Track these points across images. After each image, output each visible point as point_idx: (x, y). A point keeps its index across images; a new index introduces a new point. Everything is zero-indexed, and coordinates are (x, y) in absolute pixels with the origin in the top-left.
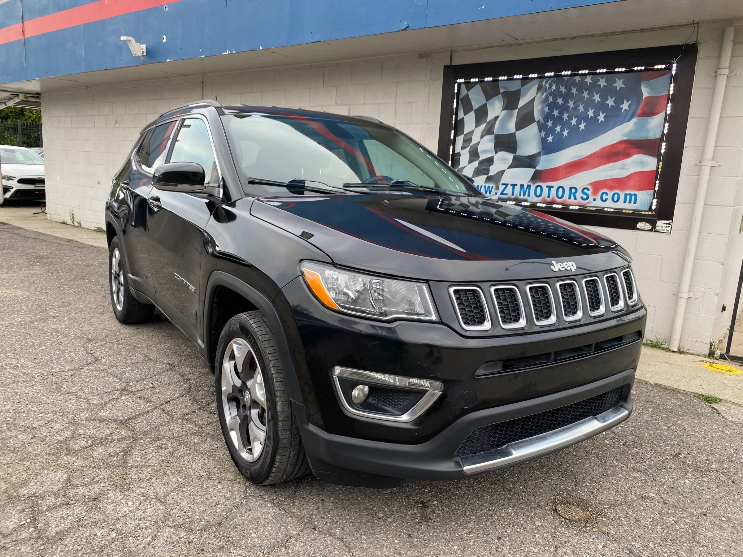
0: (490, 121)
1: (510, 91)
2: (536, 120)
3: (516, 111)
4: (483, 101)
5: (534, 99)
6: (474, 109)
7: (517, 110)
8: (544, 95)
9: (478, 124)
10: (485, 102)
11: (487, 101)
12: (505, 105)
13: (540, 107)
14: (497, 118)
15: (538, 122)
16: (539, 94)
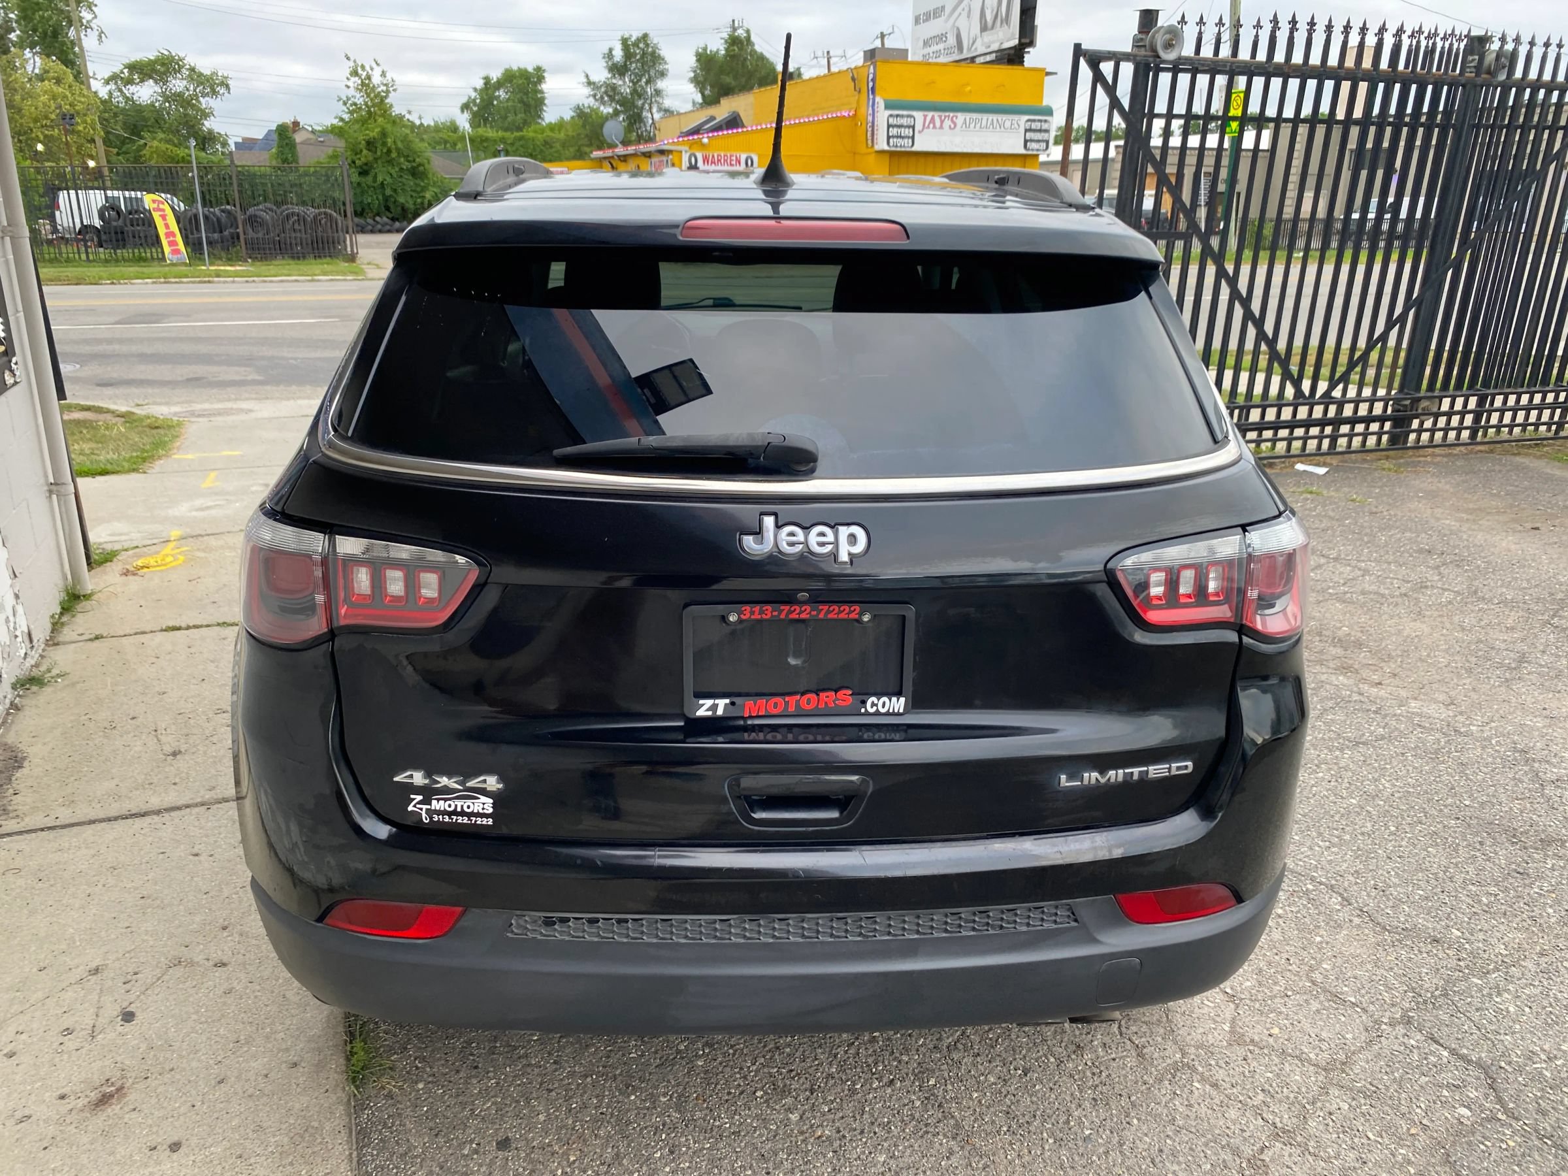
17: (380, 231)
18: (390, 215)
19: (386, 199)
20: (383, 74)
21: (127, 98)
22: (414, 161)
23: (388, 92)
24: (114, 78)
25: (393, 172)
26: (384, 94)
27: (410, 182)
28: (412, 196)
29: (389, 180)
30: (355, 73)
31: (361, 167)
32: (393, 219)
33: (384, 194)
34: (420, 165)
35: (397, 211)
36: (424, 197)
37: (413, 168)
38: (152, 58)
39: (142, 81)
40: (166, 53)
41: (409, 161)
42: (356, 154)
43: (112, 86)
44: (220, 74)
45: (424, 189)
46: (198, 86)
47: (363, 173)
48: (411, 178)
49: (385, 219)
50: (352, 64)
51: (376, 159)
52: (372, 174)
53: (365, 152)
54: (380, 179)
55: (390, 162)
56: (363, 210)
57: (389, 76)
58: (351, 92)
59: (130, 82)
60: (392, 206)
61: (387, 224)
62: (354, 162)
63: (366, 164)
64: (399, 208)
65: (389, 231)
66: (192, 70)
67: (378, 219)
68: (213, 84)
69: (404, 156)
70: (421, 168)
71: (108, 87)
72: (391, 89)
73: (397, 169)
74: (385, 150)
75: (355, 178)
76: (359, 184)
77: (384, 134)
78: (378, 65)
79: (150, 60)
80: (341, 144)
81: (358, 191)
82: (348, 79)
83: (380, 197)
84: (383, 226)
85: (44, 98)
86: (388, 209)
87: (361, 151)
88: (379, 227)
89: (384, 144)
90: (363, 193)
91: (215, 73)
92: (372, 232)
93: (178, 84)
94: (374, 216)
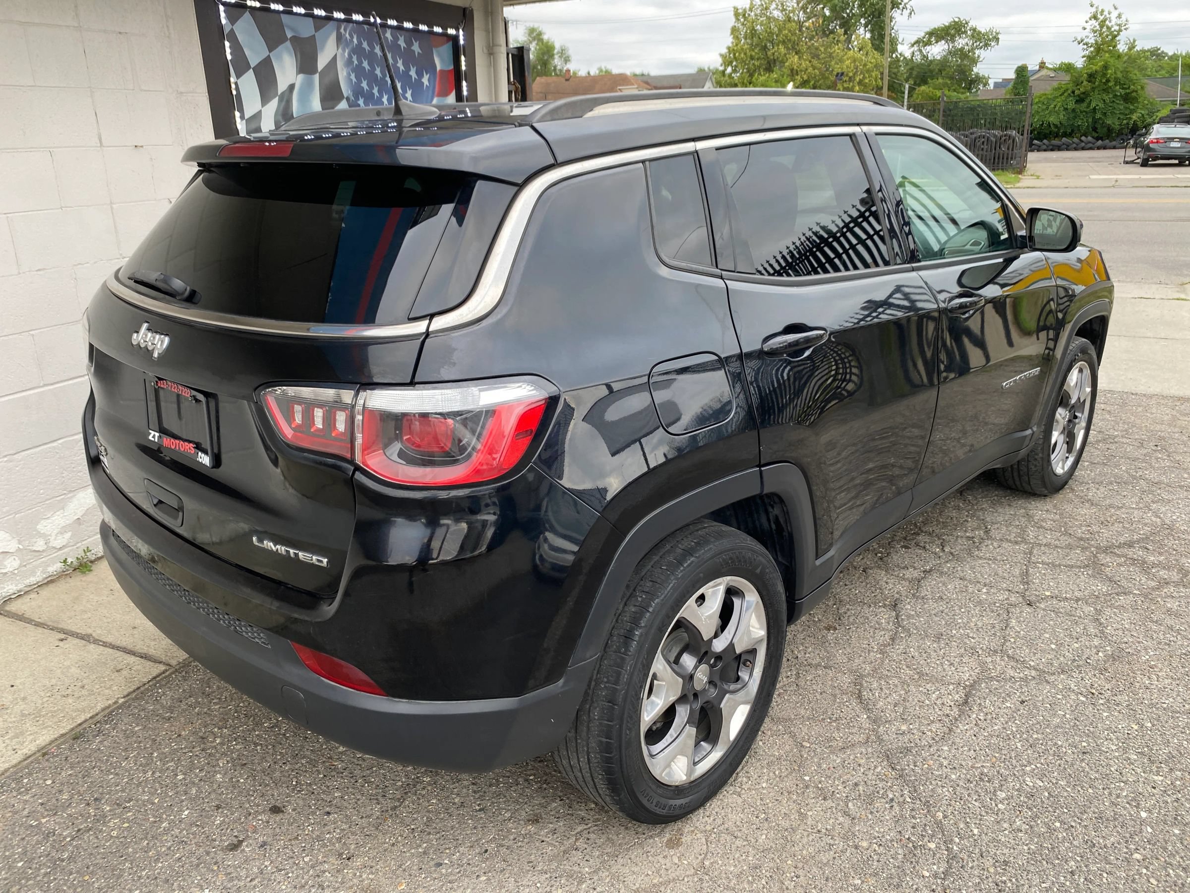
0: (283, 93)
1: (302, 36)
2: (345, 96)
3: (316, 77)
4: (265, 53)
5: (335, 58)
6: (252, 66)
7: (318, 75)
8: (347, 51)
9: (265, 100)
10: (268, 53)
11: (270, 51)
12: (299, 62)
13: (345, 74)
14: (292, 87)
15: (348, 99)
16: (340, 50)
17: (1083, 149)
18: (1096, 135)
19: (1095, 121)
20: (1119, 16)
21: (924, 56)
22: (1129, 88)
23: (1120, 30)
24: (917, 42)
25: (1106, 98)
26: (1116, 33)
27: (1121, 106)
28: (1119, 118)
29: (1101, 105)
30: (1095, 17)
31: (1079, 96)
32: (1097, 139)
33: (1094, 118)
34: (1134, 91)
35: (1102, 131)
36: (1130, 118)
37: (1127, 94)
38: (947, 24)
39: (937, 42)
40: (957, 20)
41: (1123, 88)
42: (1078, 85)
43: (916, 48)
44: (994, 30)
45: (1132, 112)
46: (976, 42)
47: (1080, 100)
48: (1122, 102)
49: (1090, 138)
50: (1093, 10)
51: (1093, 89)
52: (1087, 101)
53: (1085, 83)
54: (1093, 105)
55: (1106, 91)
56: (1073, 131)
57: (1124, 18)
58: (1087, 32)
59: (929, 43)
60: (1099, 126)
61: (1090, 142)
62: (1073, 92)
63: (1084, 93)
64: (1105, 129)
65: (1091, 149)
66: (974, 30)
67: (1083, 138)
68: (986, 39)
69: (1120, 84)
70: (1134, 94)
71: (912, 49)
72: (1123, 28)
73: (1111, 96)
74: (1104, 81)
75: (1071, 105)
76: (1074, 110)
77: (1106, 67)
78: (1116, 9)
79: (946, 26)
80: (1068, 78)
81: (1072, 115)
82: (1087, 22)
83: (1090, 120)
84: (1086, 144)
85: (848, 62)
86: (1095, 129)
87: (1082, 82)
88: (1083, 144)
89: (1104, 75)
90: (1075, 117)
91: (991, 31)
92: (1076, 149)
93: (961, 42)
94: (1081, 136)
